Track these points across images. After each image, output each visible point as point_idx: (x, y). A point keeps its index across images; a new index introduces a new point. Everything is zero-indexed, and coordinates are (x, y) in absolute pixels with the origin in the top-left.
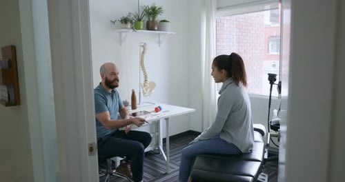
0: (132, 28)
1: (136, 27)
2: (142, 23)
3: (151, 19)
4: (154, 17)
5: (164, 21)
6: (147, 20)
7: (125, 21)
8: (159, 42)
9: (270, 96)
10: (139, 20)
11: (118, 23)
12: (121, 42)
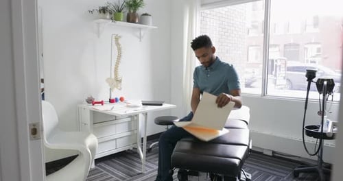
0: (111, 19)
1: (115, 18)
2: (122, 14)
3: (132, 11)
4: (135, 10)
5: (146, 14)
6: (128, 12)
7: (103, 10)
8: (140, 38)
9: (307, 98)
10: (119, 11)
11: (96, 13)
12: (98, 33)
